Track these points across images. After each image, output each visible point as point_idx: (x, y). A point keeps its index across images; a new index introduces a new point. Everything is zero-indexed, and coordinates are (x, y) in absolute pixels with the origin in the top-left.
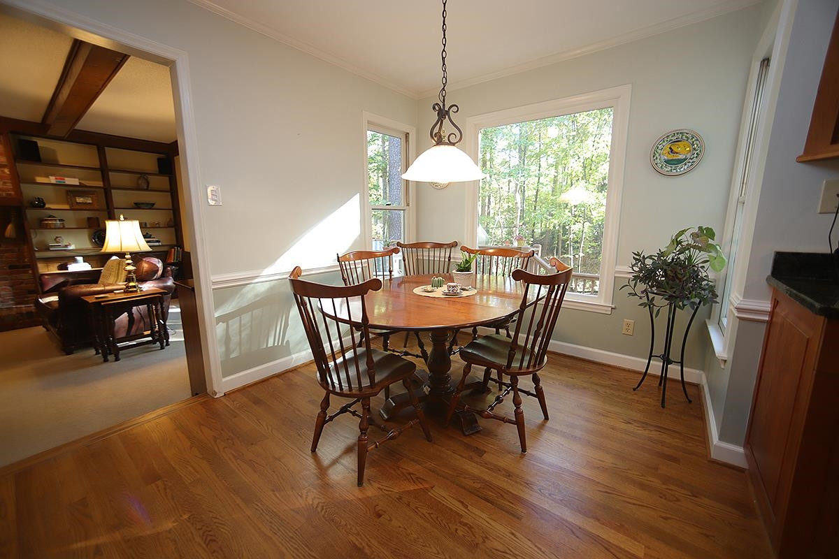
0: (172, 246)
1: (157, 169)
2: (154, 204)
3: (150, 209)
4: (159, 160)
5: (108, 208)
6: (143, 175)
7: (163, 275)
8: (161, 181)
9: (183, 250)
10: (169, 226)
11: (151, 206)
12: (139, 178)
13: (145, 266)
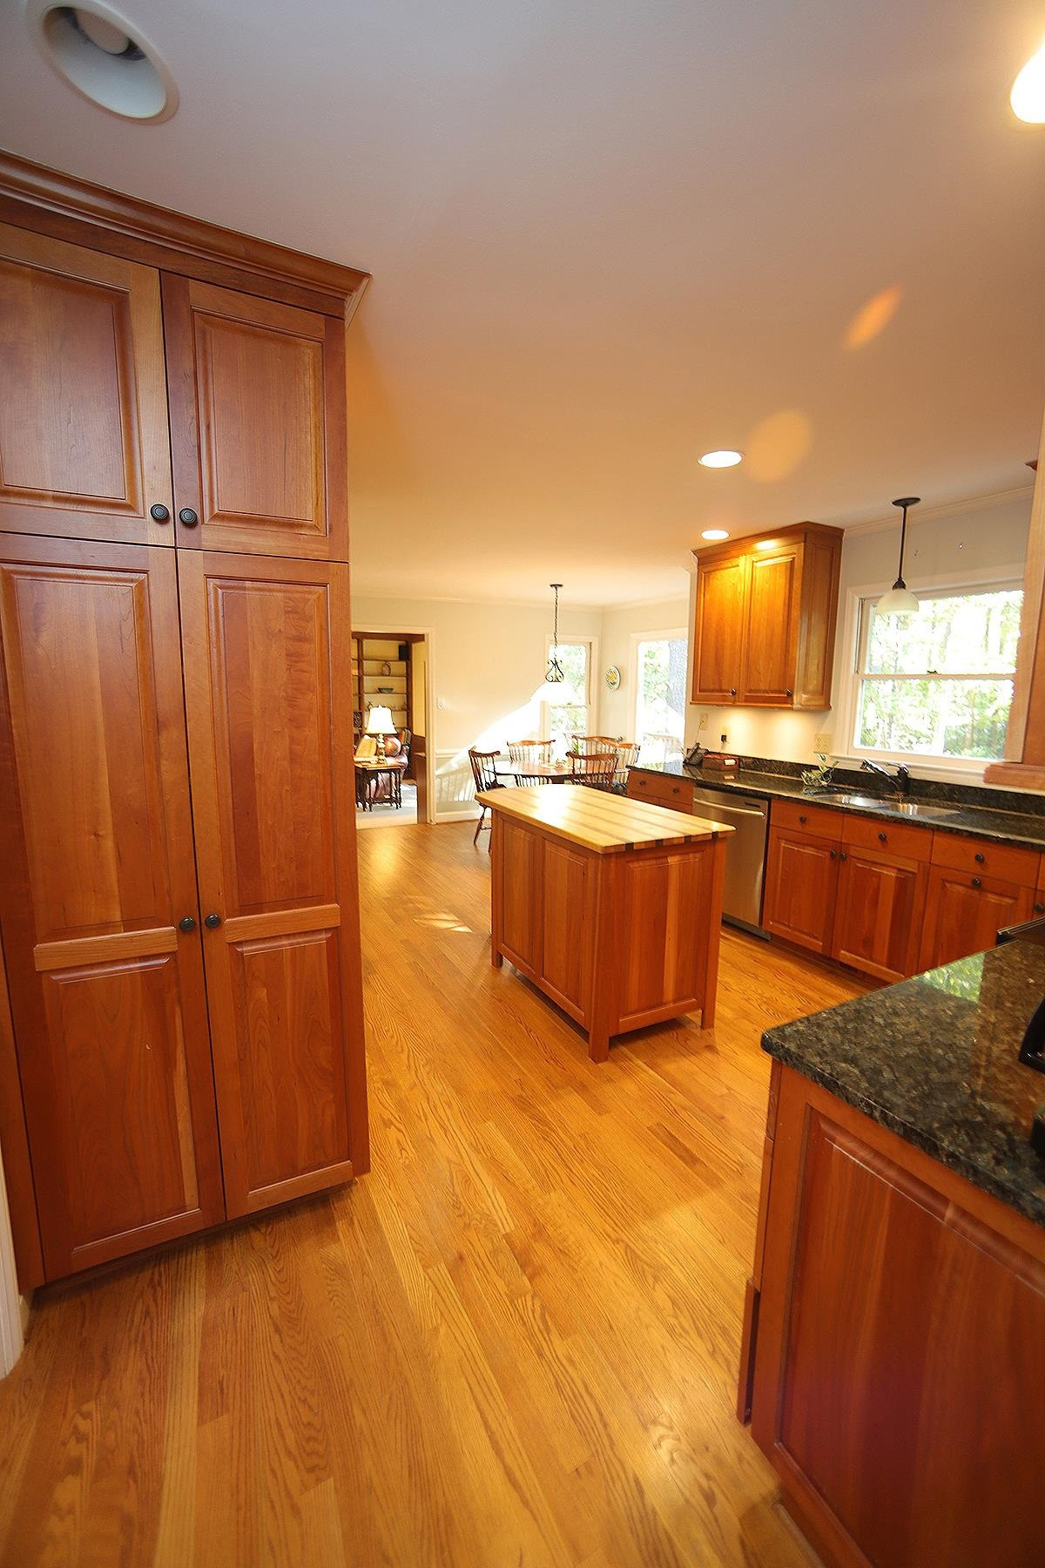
0: (403, 729)
1: (398, 655)
2: (392, 689)
3: (390, 693)
4: (400, 647)
5: (359, 693)
6: (386, 662)
7: (400, 754)
8: (400, 667)
9: (412, 731)
10: (403, 710)
11: (390, 690)
12: (383, 666)
13: (390, 745)
